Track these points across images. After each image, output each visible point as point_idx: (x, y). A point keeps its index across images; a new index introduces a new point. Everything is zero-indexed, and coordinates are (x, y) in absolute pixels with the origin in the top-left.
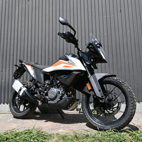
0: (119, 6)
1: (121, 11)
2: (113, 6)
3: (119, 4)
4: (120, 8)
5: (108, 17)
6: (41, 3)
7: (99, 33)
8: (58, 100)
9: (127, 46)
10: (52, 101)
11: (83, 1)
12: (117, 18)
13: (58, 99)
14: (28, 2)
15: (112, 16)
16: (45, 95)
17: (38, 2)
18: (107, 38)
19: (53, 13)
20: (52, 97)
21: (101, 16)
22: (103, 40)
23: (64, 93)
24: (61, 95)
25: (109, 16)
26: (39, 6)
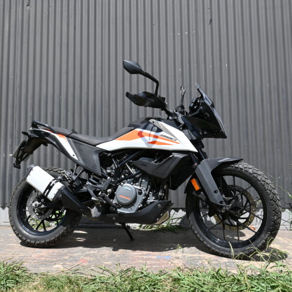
0: (207, 11)
1: (211, 20)
2: (196, 11)
3: (209, 7)
4: (209, 15)
5: (185, 35)
6: (53, 8)
7: (165, 68)
8: (139, 207)
9: (222, 95)
10: (126, 209)
11: (135, 3)
12: (202, 37)
13: (138, 204)
14: (28, 8)
15: (193, 34)
16: (109, 196)
17: (47, 8)
18: (180, 78)
19: (75, 29)
20: (127, 202)
21: (170, 34)
22: (173, 84)
23: (149, 193)
24: (144, 198)
25: (186, 33)
26: (48, 15)
